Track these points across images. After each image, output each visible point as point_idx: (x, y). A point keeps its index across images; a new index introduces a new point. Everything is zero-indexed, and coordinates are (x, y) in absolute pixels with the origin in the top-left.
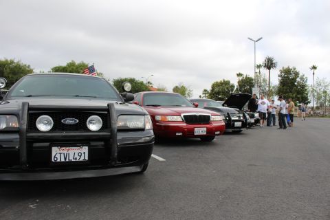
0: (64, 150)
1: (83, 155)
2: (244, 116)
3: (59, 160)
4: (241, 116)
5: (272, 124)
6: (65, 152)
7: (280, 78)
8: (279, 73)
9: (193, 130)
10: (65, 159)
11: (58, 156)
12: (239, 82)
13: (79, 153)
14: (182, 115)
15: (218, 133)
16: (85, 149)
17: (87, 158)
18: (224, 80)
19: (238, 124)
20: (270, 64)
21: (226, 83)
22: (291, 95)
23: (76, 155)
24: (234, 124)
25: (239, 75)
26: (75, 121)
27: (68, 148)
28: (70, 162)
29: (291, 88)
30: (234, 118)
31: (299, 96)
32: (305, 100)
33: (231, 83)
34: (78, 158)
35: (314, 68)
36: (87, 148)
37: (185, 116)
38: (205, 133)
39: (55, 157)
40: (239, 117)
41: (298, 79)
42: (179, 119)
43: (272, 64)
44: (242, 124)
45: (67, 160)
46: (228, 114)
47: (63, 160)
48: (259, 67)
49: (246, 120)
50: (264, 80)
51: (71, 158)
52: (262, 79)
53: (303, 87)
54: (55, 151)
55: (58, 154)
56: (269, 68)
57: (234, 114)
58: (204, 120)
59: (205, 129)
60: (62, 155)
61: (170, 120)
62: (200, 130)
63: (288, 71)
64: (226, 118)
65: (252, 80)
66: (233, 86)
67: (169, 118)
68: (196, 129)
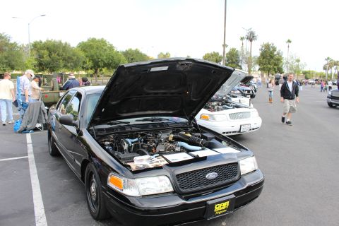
20: (251, 37)
21: (216, 55)
22: (269, 66)
29: (269, 60)
31: (276, 67)
32: (280, 71)
35: (289, 41)
41: (275, 53)
43: (253, 37)
48: (242, 39)
53: (279, 60)
56: (251, 41)
63: (267, 46)
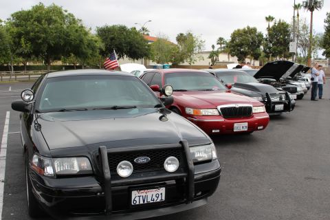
0: (143, 193)
1: (160, 196)
2: (287, 97)
3: (138, 203)
4: (283, 96)
5: (318, 97)
6: (144, 194)
7: (327, 25)
8: (326, 17)
9: (232, 125)
10: (144, 201)
11: (137, 199)
12: (269, 29)
13: (157, 195)
14: (219, 107)
15: (261, 127)
16: (163, 190)
17: (164, 198)
18: (248, 28)
19: (279, 107)
23: (154, 197)
24: (274, 107)
25: (269, 19)
26: (147, 159)
27: (146, 191)
28: (149, 204)
30: (274, 99)
33: (258, 31)
34: (156, 199)
36: (164, 189)
37: (221, 109)
38: (246, 130)
39: (134, 200)
40: (281, 98)
42: (215, 112)
44: (284, 106)
45: (146, 202)
46: (267, 94)
47: (142, 202)
49: (289, 102)
50: (304, 28)
51: (149, 200)
52: (301, 25)
54: (135, 194)
55: (137, 197)
57: (274, 95)
58: (245, 113)
59: (246, 124)
60: (141, 198)
61: (204, 113)
62: (240, 126)
64: (263, 99)
65: (287, 26)
66: (260, 35)
67: (203, 112)
68: (236, 125)
